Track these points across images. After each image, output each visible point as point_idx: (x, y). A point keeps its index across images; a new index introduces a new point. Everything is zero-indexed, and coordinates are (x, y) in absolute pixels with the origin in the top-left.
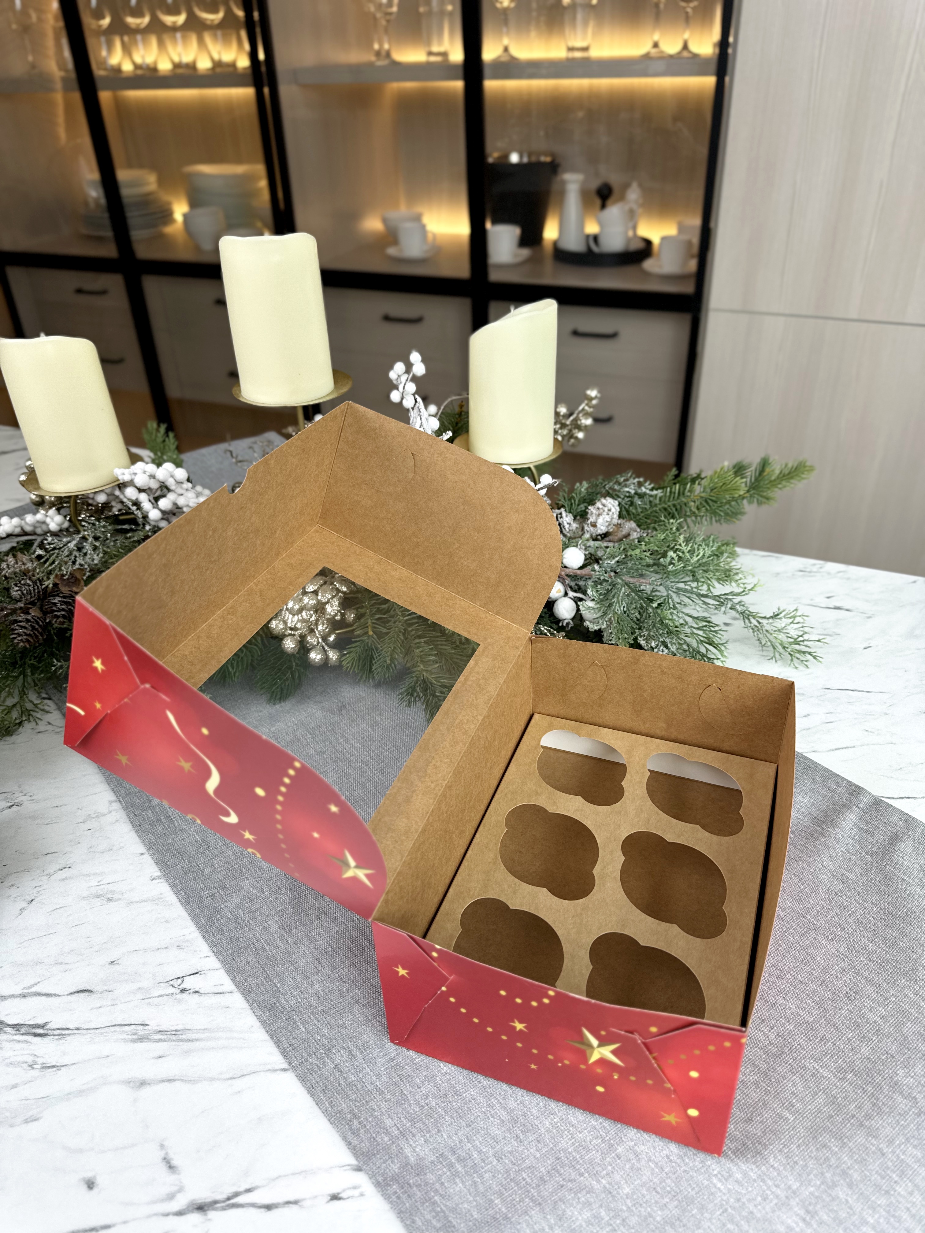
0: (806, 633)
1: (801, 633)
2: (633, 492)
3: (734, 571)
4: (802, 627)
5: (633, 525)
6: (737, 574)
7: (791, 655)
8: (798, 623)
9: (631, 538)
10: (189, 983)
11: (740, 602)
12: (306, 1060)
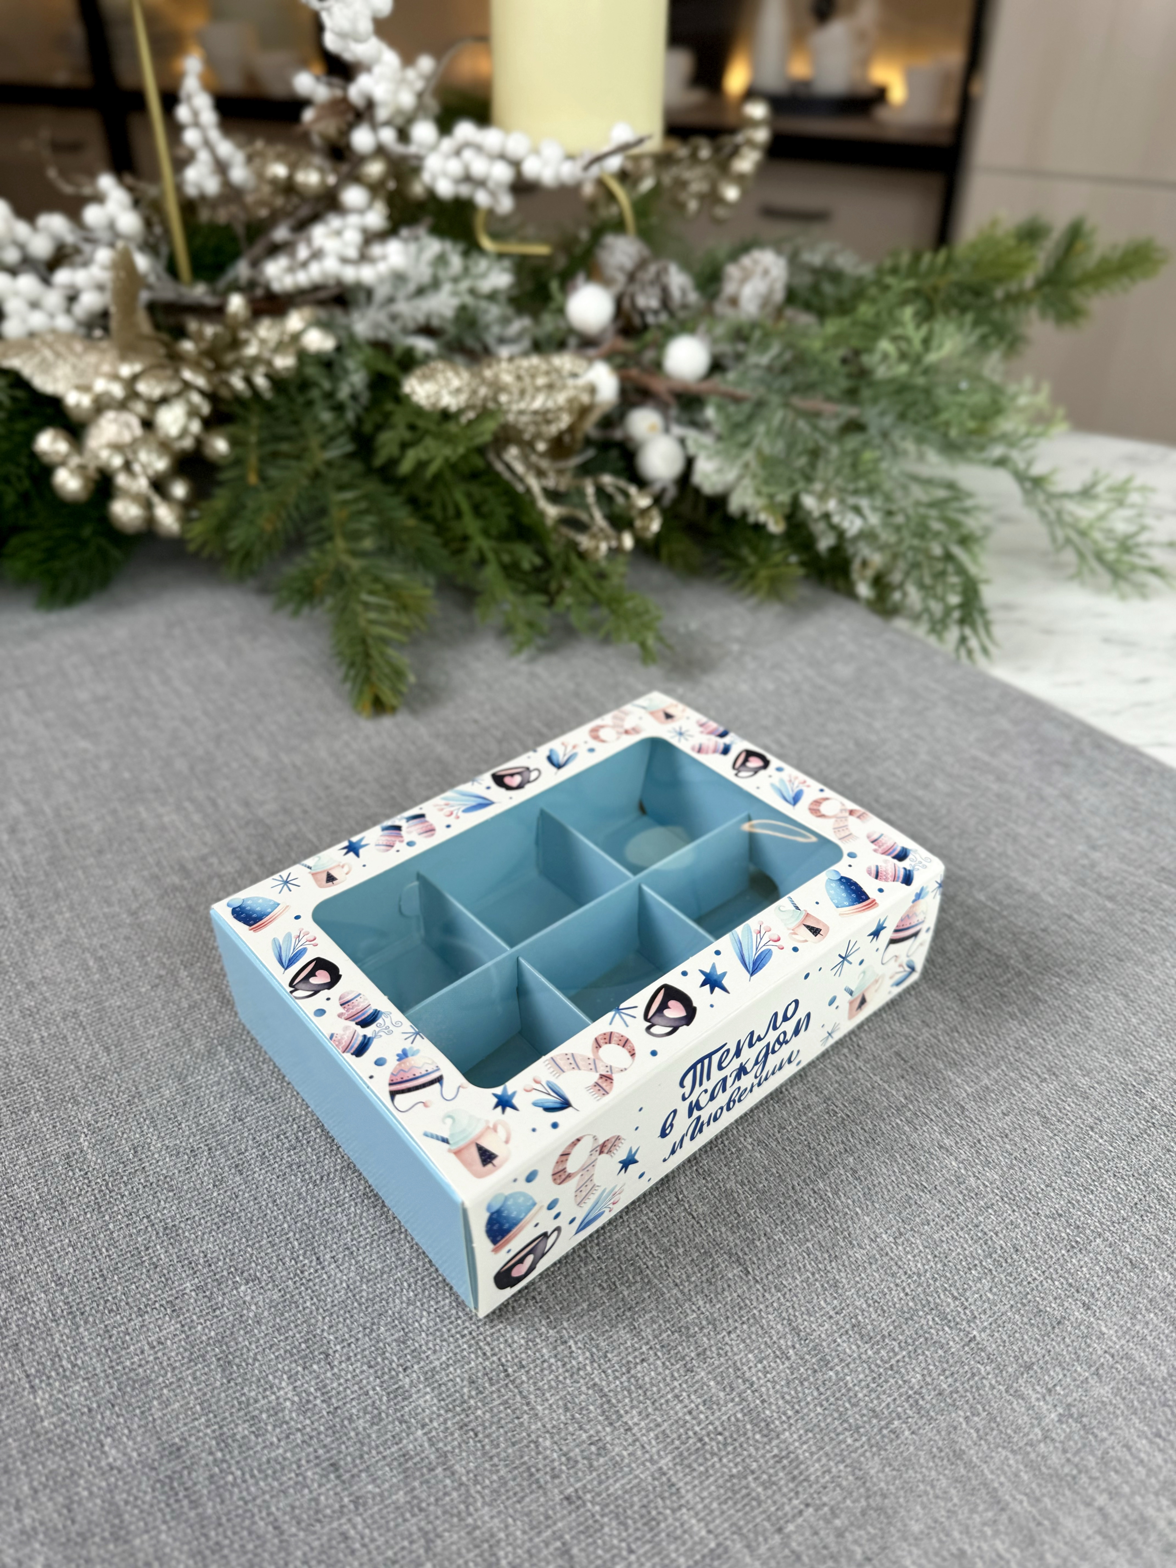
0: (1145, 528)
1: (1133, 530)
4: (1140, 515)
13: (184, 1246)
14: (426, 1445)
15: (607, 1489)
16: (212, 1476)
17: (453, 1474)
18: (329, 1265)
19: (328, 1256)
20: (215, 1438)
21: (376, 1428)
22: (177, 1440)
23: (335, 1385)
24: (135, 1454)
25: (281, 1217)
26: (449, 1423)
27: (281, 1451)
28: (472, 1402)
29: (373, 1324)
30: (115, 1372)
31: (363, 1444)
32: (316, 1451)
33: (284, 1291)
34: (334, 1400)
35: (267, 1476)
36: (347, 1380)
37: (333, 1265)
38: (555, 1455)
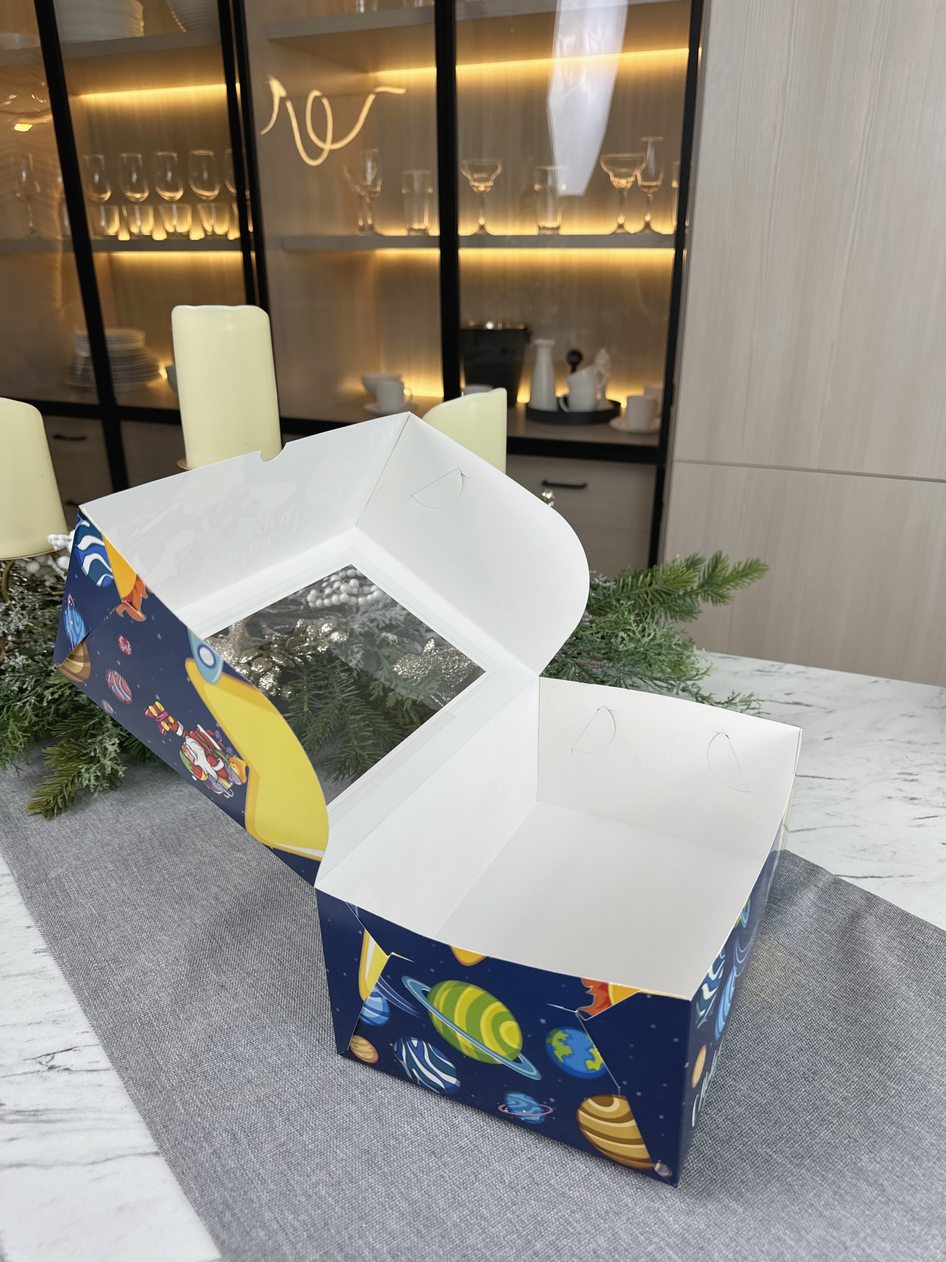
10: (59, 1060)
11: (693, 685)
12: (180, 1143)
14: (469, 1143)
15: (544, 1154)
17: (481, 1153)
21: (447, 1138)
23: (427, 1124)
24: (350, 1154)
26: (477, 1135)
27: (410, 1148)
28: (485, 1127)
33: (398, 1092)
34: (428, 1130)
38: (522, 1144)
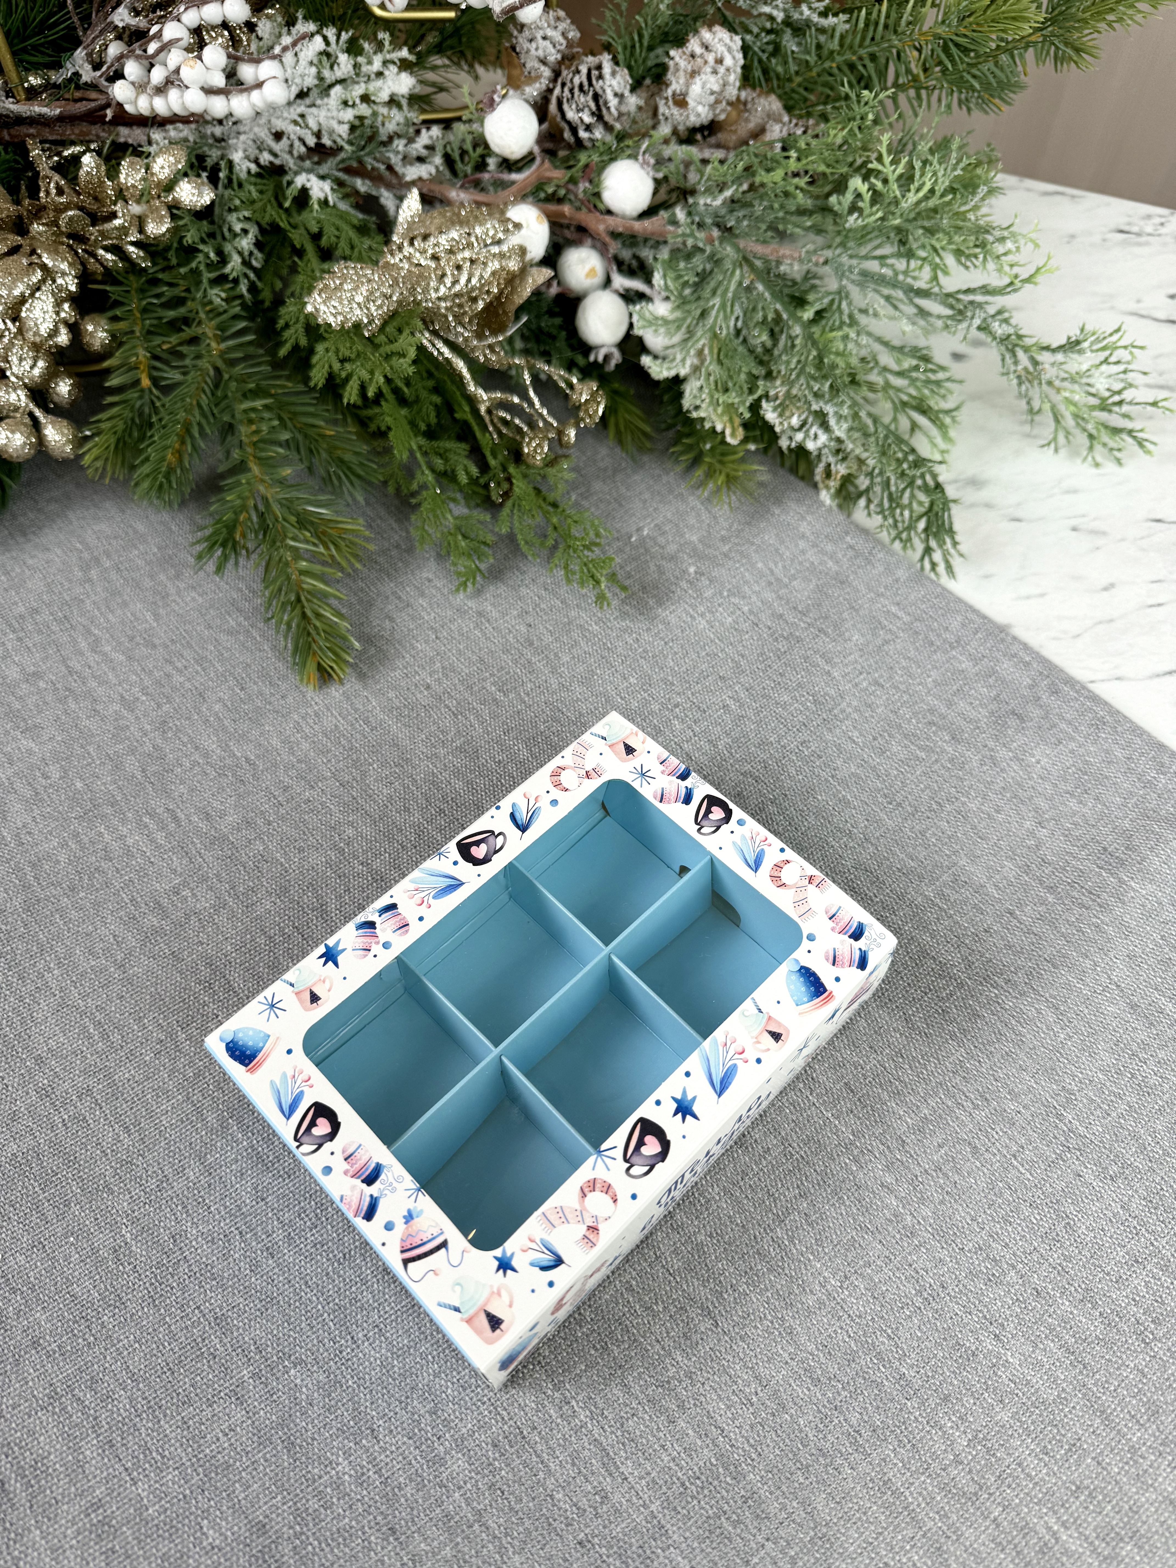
0: (1131, 385)
1: (1117, 386)
2: (780, 16)
3: (997, 233)
4: (1125, 372)
5: (774, 104)
6: (1002, 240)
7: (1091, 437)
8: (1118, 363)
9: (768, 137)
11: (1000, 312)
13: (235, 1334)
14: (463, 1505)
15: (611, 1532)
16: (295, 1548)
17: (487, 1529)
18: (363, 1342)
19: (360, 1335)
20: (292, 1514)
21: (420, 1493)
22: (261, 1518)
23: (383, 1457)
24: (229, 1533)
25: (314, 1298)
27: (347, 1520)
29: (407, 1398)
30: (198, 1460)
31: (412, 1509)
32: (375, 1518)
33: (328, 1372)
34: (383, 1471)
35: (339, 1544)
36: (392, 1452)
37: (366, 1344)
38: (567, 1506)
